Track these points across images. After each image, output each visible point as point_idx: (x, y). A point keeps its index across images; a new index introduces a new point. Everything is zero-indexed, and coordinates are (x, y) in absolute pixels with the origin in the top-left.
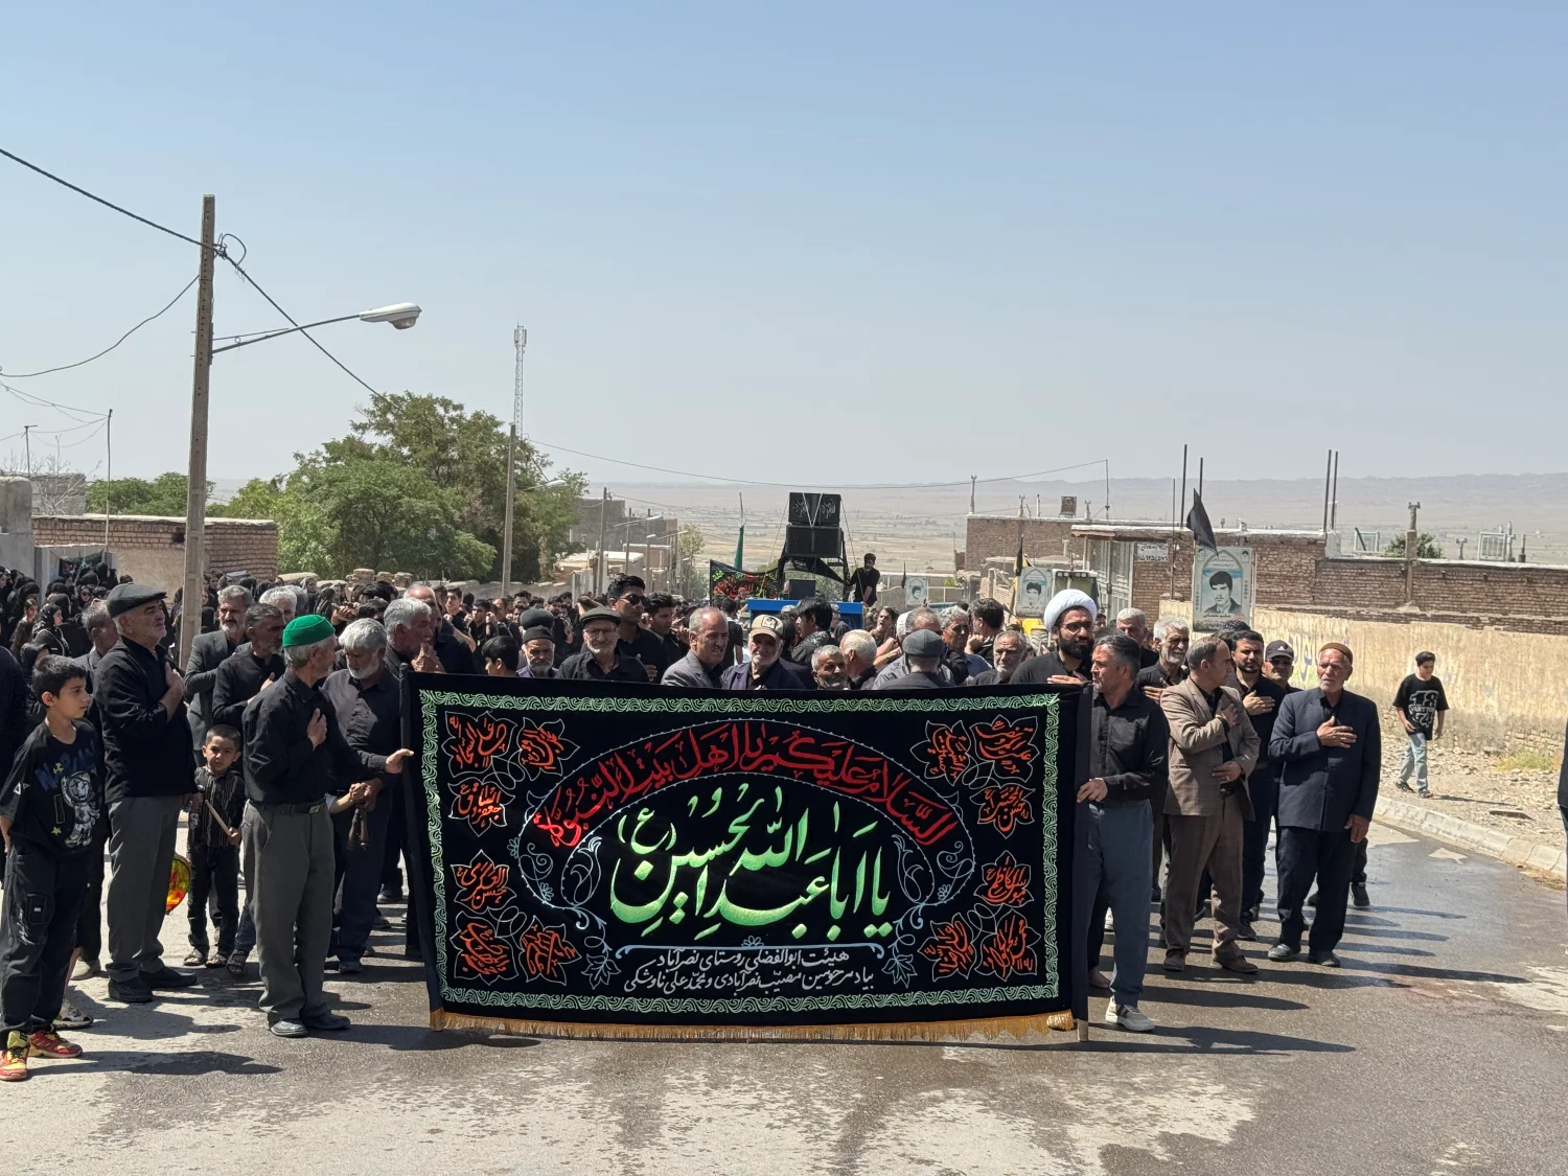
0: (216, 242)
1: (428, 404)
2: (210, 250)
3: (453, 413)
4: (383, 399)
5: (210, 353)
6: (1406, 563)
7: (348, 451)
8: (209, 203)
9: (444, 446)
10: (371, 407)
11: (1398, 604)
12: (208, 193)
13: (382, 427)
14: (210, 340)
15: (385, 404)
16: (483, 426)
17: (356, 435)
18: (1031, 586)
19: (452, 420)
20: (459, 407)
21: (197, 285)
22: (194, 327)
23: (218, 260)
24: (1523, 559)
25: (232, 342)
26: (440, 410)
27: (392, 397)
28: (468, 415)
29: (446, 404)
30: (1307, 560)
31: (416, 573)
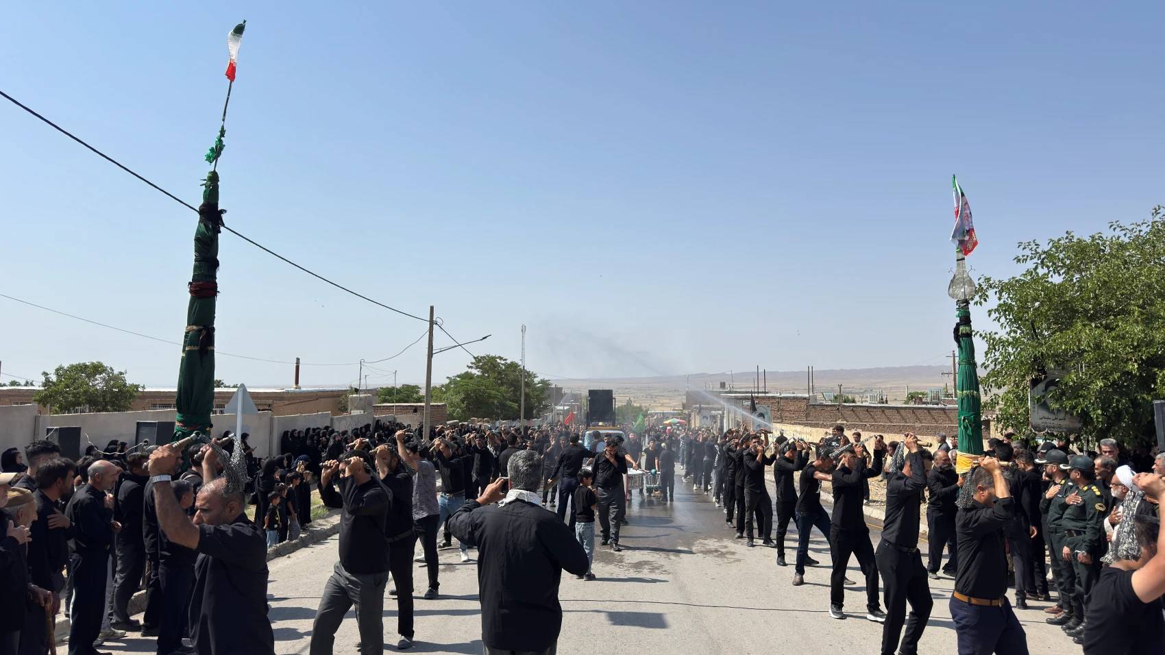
0: (434, 320)
1: (494, 358)
2: (432, 322)
3: (503, 362)
5: (432, 354)
6: (839, 405)
7: (467, 376)
8: (432, 308)
9: (500, 373)
10: (474, 361)
11: (836, 421)
12: (432, 305)
13: (477, 368)
14: (432, 350)
15: (478, 359)
16: (514, 366)
17: (470, 370)
18: (704, 417)
19: (502, 364)
20: (505, 360)
21: (428, 333)
22: (427, 346)
23: (434, 325)
24: (887, 403)
25: (439, 351)
26: (498, 360)
27: (481, 357)
28: (509, 362)
29: (501, 358)
30: (803, 405)
31: (491, 418)
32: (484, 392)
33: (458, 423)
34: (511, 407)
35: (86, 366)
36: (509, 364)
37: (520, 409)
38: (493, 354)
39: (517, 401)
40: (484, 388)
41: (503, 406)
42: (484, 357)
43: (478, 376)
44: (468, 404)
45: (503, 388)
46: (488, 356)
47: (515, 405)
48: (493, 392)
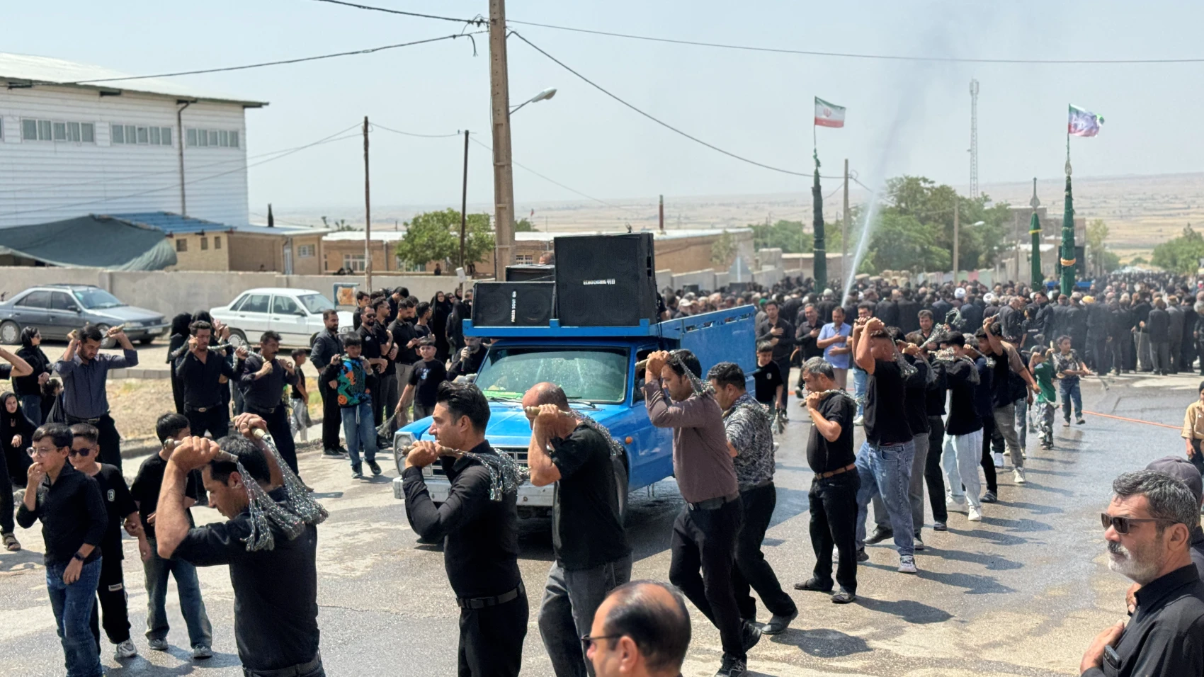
0: (849, 173)
1: (917, 179)
3: (928, 185)
4: (892, 180)
9: (924, 202)
12: (846, 157)
19: (928, 189)
20: (932, 182)
23: (849, 178)
26: (922, 184)
27: (896, 178)
28: (937, 185)
29: (925, 180)
31: (912, 271)
32: (900, 234)
33: (868, 278)
34: (938, 255)
35: (444, 215)
36: (937, 189)
37: (952, 254)
38: (914, 176)
39: (950, 247)
40: (900, 228)
41: (926, 253)
42: (902, 179)
43: (891, 208)
44: (878, 251)
45: (927, 227)
46: (906, 178)
47: (946, 253)
48: (913, 234)
